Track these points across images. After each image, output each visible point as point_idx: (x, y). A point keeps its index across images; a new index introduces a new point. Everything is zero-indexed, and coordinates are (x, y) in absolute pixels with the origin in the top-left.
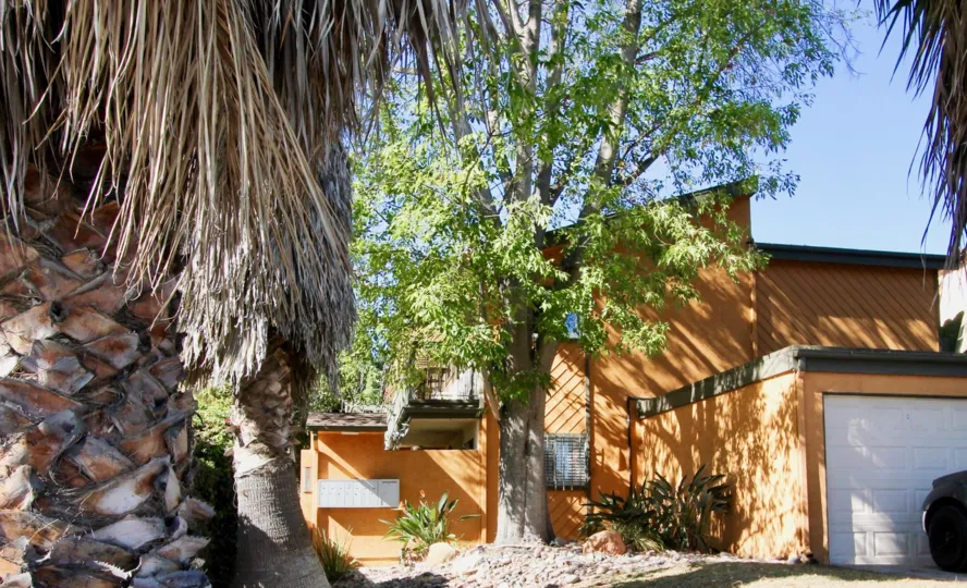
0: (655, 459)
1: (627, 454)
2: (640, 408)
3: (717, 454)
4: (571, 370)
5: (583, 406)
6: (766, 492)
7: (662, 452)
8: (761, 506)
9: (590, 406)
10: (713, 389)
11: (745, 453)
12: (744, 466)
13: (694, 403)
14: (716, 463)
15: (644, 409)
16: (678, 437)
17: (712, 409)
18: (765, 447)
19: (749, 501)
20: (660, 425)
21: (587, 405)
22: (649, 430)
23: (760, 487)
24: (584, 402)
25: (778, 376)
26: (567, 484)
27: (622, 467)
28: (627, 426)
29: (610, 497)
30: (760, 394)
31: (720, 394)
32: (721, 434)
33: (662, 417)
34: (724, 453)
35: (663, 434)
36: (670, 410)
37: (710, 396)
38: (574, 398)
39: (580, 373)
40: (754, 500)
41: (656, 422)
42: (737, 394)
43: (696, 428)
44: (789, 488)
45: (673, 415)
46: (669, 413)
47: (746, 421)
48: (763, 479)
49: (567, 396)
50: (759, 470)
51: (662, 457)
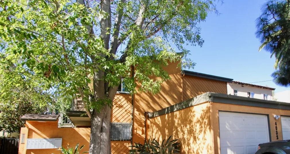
0: (153, 132)
1: (144, 129)
2: (149, 115)
3: (175, 132)
4: (128, 103)
5: (131, 114)
6: (194, 147)
7: (155, 130)
8: (192, 152)
9: (133, 114)
10: (173, 109)
11: (186, 132)
12: (185, 136)
13: (166, 114)
14: (174, 135)
15: (150, 116)
16: (161, 125)
17: (173, 116)
18: (195, 130)
19: (187, 149)
20: (155, 121)
21: (132, 114)
22: (151, 122)
23: (192, 145)
24: (131, 113)
25: (201, 104)
26: (125, 139)
27: (143, 133)
28: (145, 120)
29: (138, 144)
30: (193, 111)
31: (176, 111)
32: (176, 124)
33: (156, 118)
34: (177, 131)
35: (155, 124)
36: (158, 116)
37: (172, 111)
38: (128, 112)
39: (130, 104)
40: (189, 149)
41: (153, 120)
42: (183, 111)
43: (167, 122)
44: (205, 146)
45: (159, 118)
46: (158, 117)
47: (186, 120)
48: (193, 142)
49: (126, 111)
50: (192, 139)
51: (155, 131)
